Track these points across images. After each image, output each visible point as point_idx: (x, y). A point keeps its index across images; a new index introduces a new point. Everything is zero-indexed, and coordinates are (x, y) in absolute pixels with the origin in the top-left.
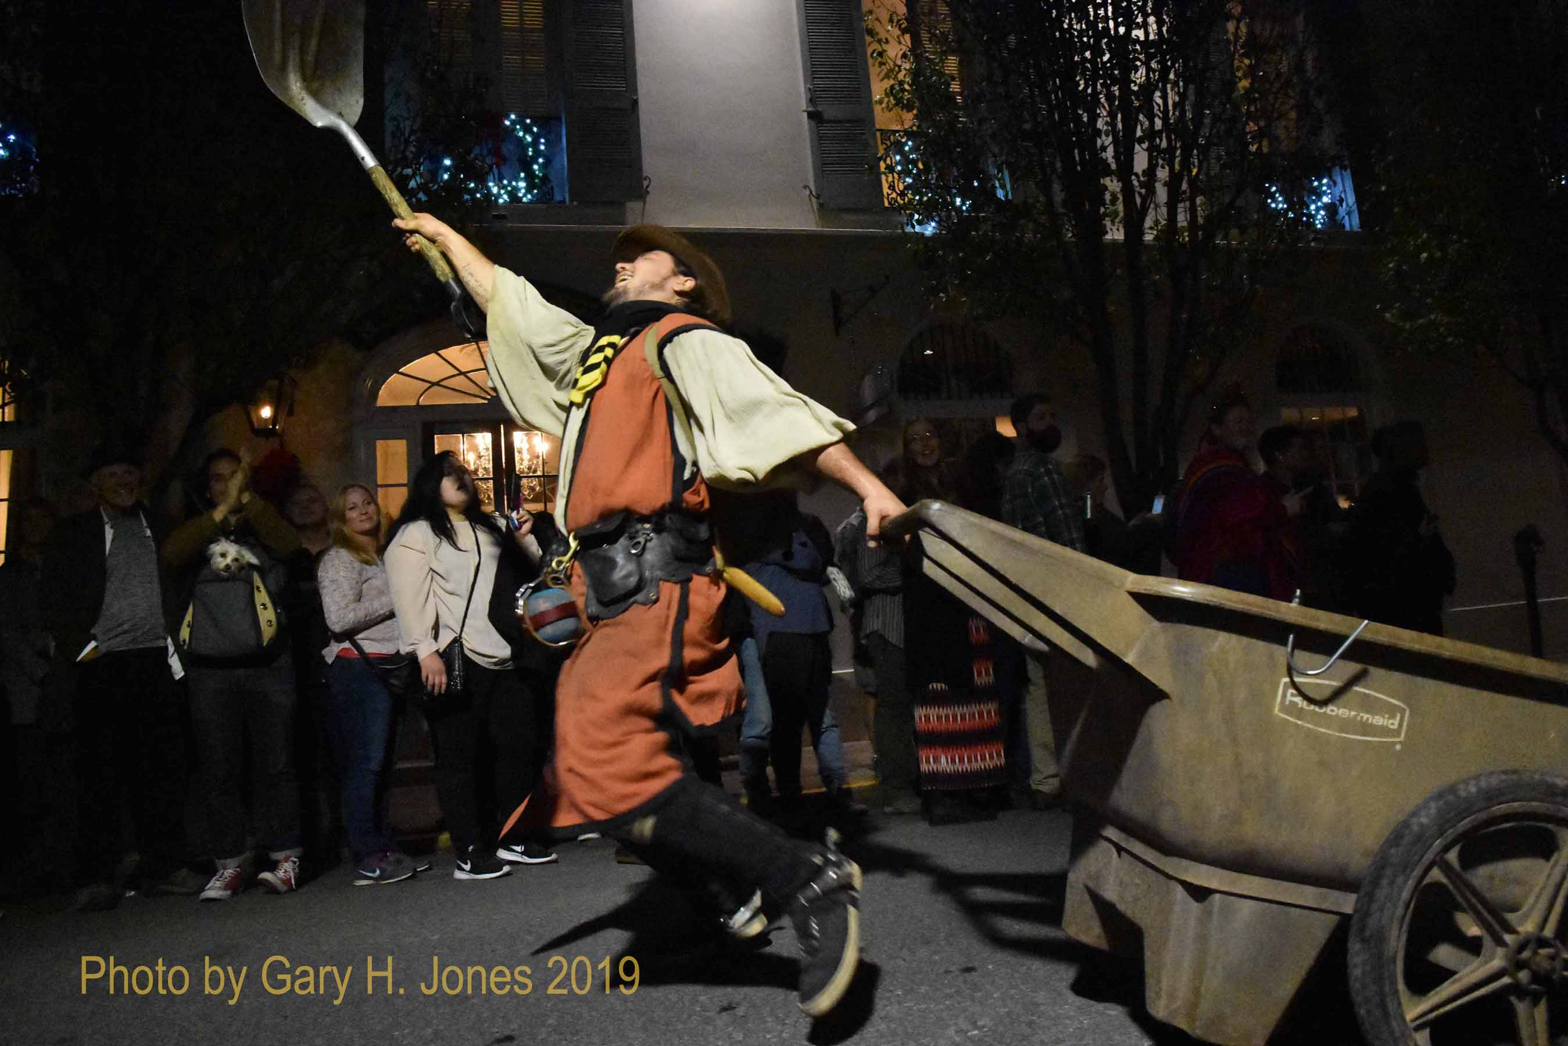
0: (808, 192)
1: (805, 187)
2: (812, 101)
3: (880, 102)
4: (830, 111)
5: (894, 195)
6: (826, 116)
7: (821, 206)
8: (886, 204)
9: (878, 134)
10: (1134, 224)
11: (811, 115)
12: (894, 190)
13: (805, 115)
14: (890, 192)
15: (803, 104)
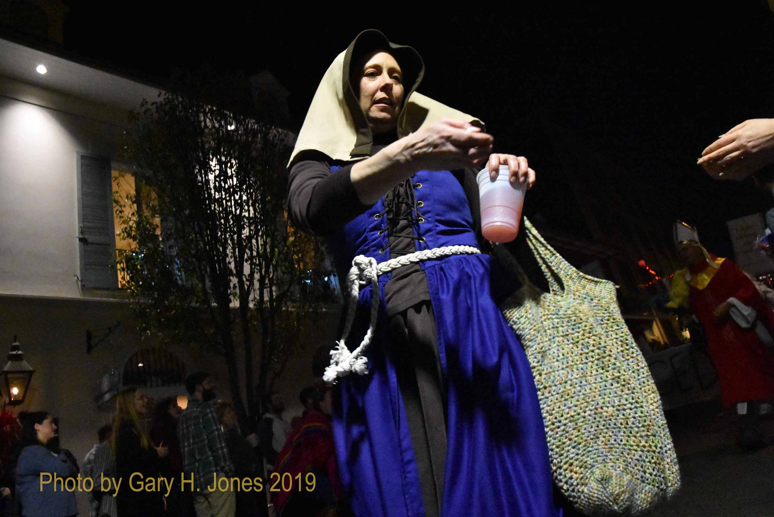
0: (76, 278)
1: (75, 276)
2: (82, 233)
3: (119, 235)
4: (90, 238)
5: (124, 282)
6: (89, 241)
7: (83, 286)
8: (120, 286)
9: (117, 251)
10: (244, 299)
11: (81, 240)
12: (124, 279)
13: (78, 239)
14: (122, 281)
15: (77, 234)
